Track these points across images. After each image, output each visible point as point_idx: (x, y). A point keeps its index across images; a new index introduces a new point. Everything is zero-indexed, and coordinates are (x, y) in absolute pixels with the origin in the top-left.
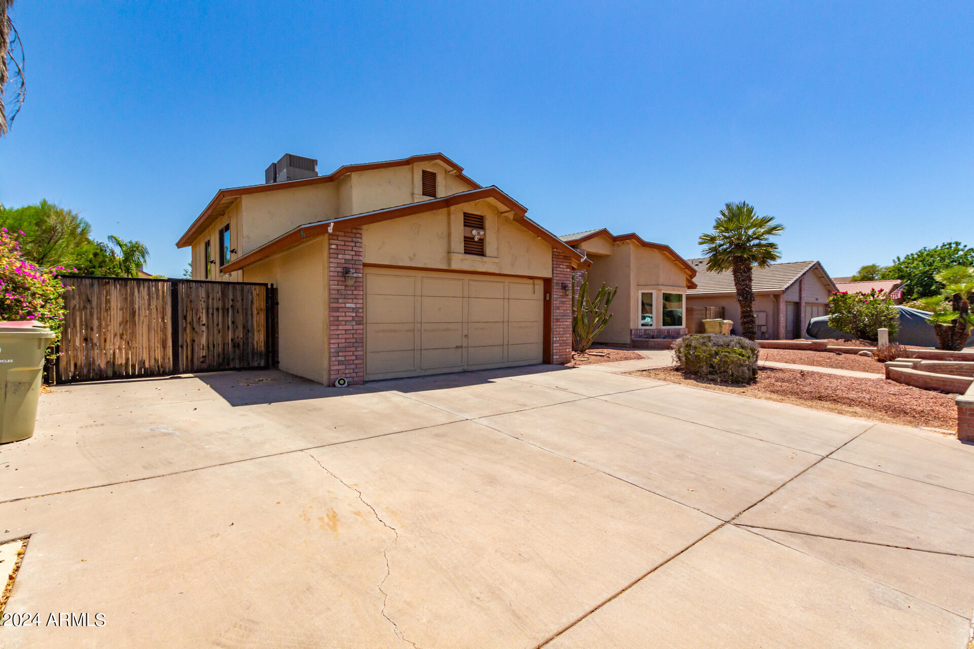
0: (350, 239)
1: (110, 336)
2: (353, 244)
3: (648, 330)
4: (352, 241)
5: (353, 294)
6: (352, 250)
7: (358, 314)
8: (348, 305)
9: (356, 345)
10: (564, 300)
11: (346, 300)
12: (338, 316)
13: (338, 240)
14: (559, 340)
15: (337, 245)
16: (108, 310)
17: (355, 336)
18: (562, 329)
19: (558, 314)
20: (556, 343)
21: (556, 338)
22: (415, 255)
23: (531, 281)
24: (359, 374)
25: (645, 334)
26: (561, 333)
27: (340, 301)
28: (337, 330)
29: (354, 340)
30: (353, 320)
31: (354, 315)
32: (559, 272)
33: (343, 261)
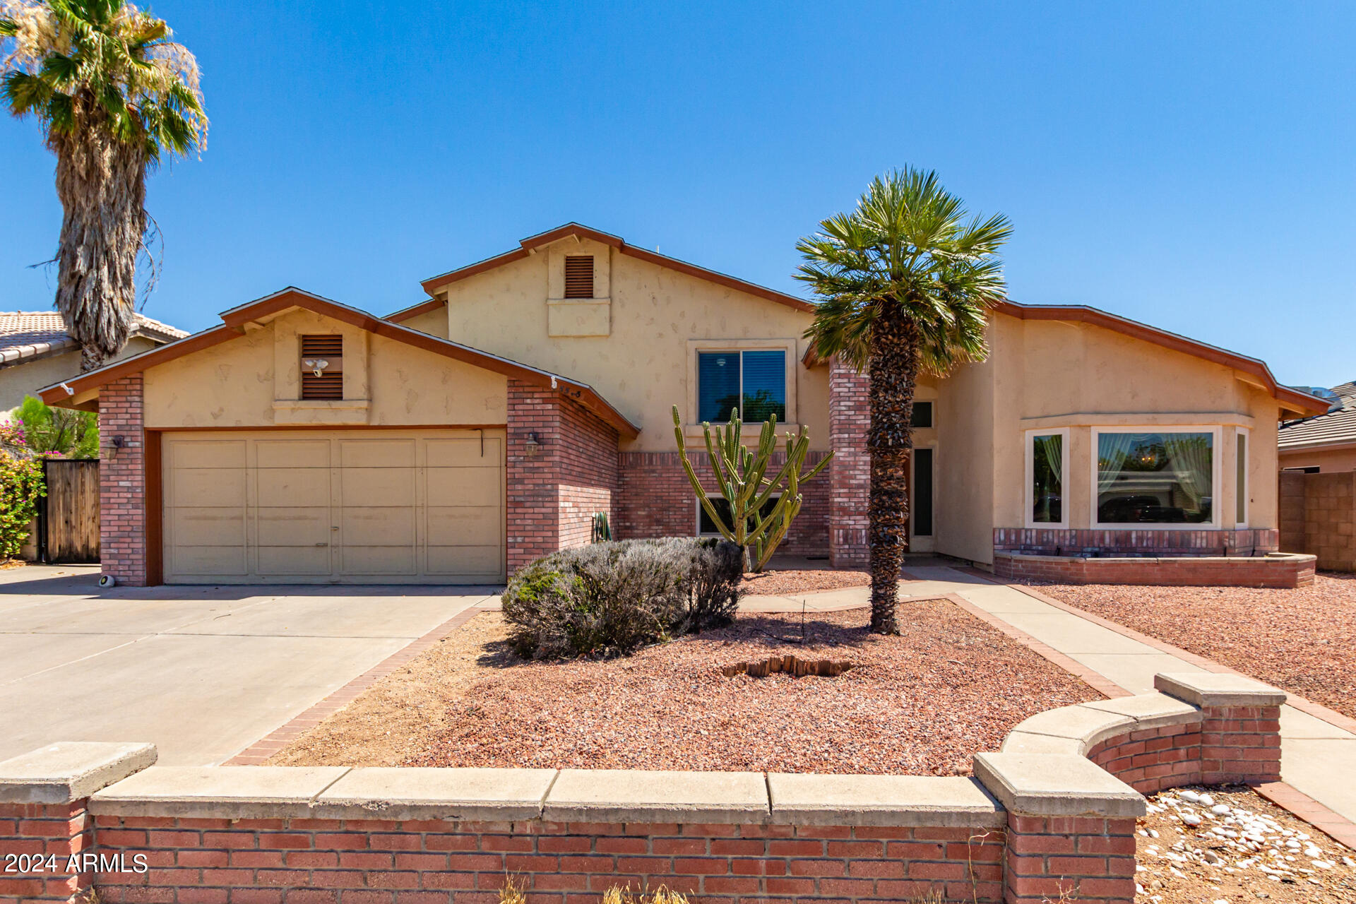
0: (124, 399)
1: (84, 519)
2: (127, 405)
3: (1048, 531)
4: (127, 401)
5: (128, 469)
6: (127, 413)
7: (135, 495)
8: (122, 484)
9: (131, 534)
10: (536, 465)
11: (120, 478)
12: (110, 498)
13: (109, 402)
14: (523, 542)
15: (108, 408)
16: (83, 492)
17: (131, 523)
18: (529, 522)
19: (521, 493)
20: (514, 547)
21: (515, 537)
22: (222, 410)
23: (478, 434)
24: (136, 573)
25: (1042, 544)
26: (528, 528)
27: (112, 478)
28: (109, 514)
29: (129, 529)
30: (128, 503)
31: (130, 496)
32: (521, 413)
33: (115, 428)
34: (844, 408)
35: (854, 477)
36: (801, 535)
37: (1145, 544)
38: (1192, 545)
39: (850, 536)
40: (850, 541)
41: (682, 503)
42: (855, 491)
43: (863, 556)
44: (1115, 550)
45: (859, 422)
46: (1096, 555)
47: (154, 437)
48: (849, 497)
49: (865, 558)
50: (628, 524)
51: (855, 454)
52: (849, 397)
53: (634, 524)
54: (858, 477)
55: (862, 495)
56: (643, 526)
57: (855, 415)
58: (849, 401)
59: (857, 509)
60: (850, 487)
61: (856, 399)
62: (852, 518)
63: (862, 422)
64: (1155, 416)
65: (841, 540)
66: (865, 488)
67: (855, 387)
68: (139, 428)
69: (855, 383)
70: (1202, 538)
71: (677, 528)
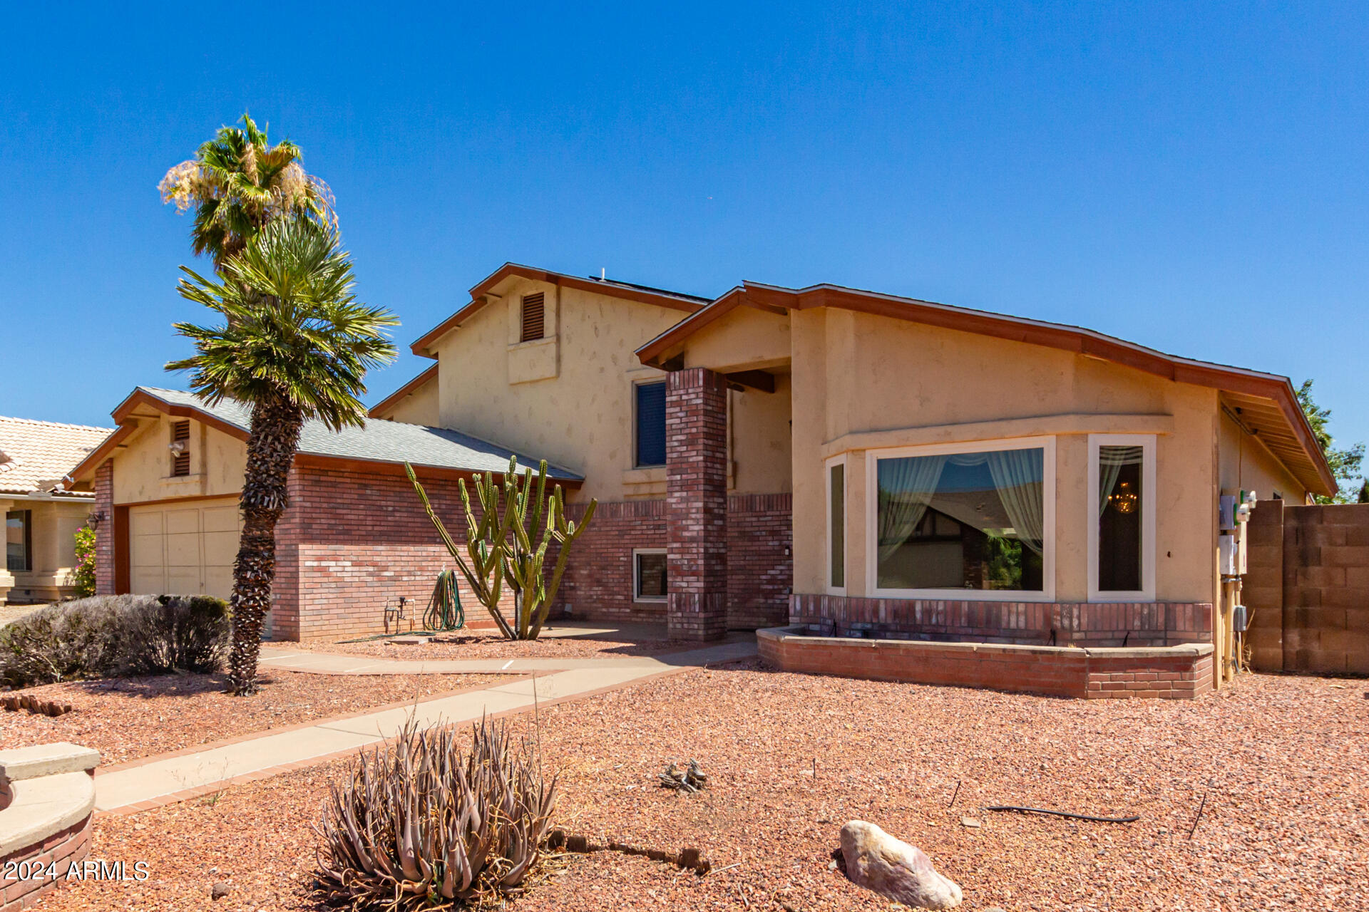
5: (105, 537)
10: (287, 526)
13: (99, 486)
18: (284, 580)
26: (283, 586)
27: (100, 544)
30: (106, 563)
31: (106, 557)
34: (676, 444)
35: (686, 528)
36: (736, 600)
37: (934, 621)
38: (1004, 624)
39: (682, 602)
40: (683, 608)
41: (619, 561)
42: (687, 545)
43: (696, 626)
44: (893, 628)
45: (691, 460)
46: (866, 634)
47: (122, 512)
48: (682, 554)
49: (698, 629)
50: (572, 584)
51: (687, 500)
52: (681, 429)
53: (578, 584)
54: (691, 528)
55: (695, 551)
56: (586, 587)
57: (687, 451)
58: (681, 434)
59: (690, 567)
60: (681, 540)
61: (687, 431)
62: (685, 579)
63: (695, 459)
64: (949, 428)
65: (674, 606)
66: (697, 542)
67: (687, 416)
68: (109, 505)
69: (687, 412)
70: (1018, 614)
71: (615, 589)
